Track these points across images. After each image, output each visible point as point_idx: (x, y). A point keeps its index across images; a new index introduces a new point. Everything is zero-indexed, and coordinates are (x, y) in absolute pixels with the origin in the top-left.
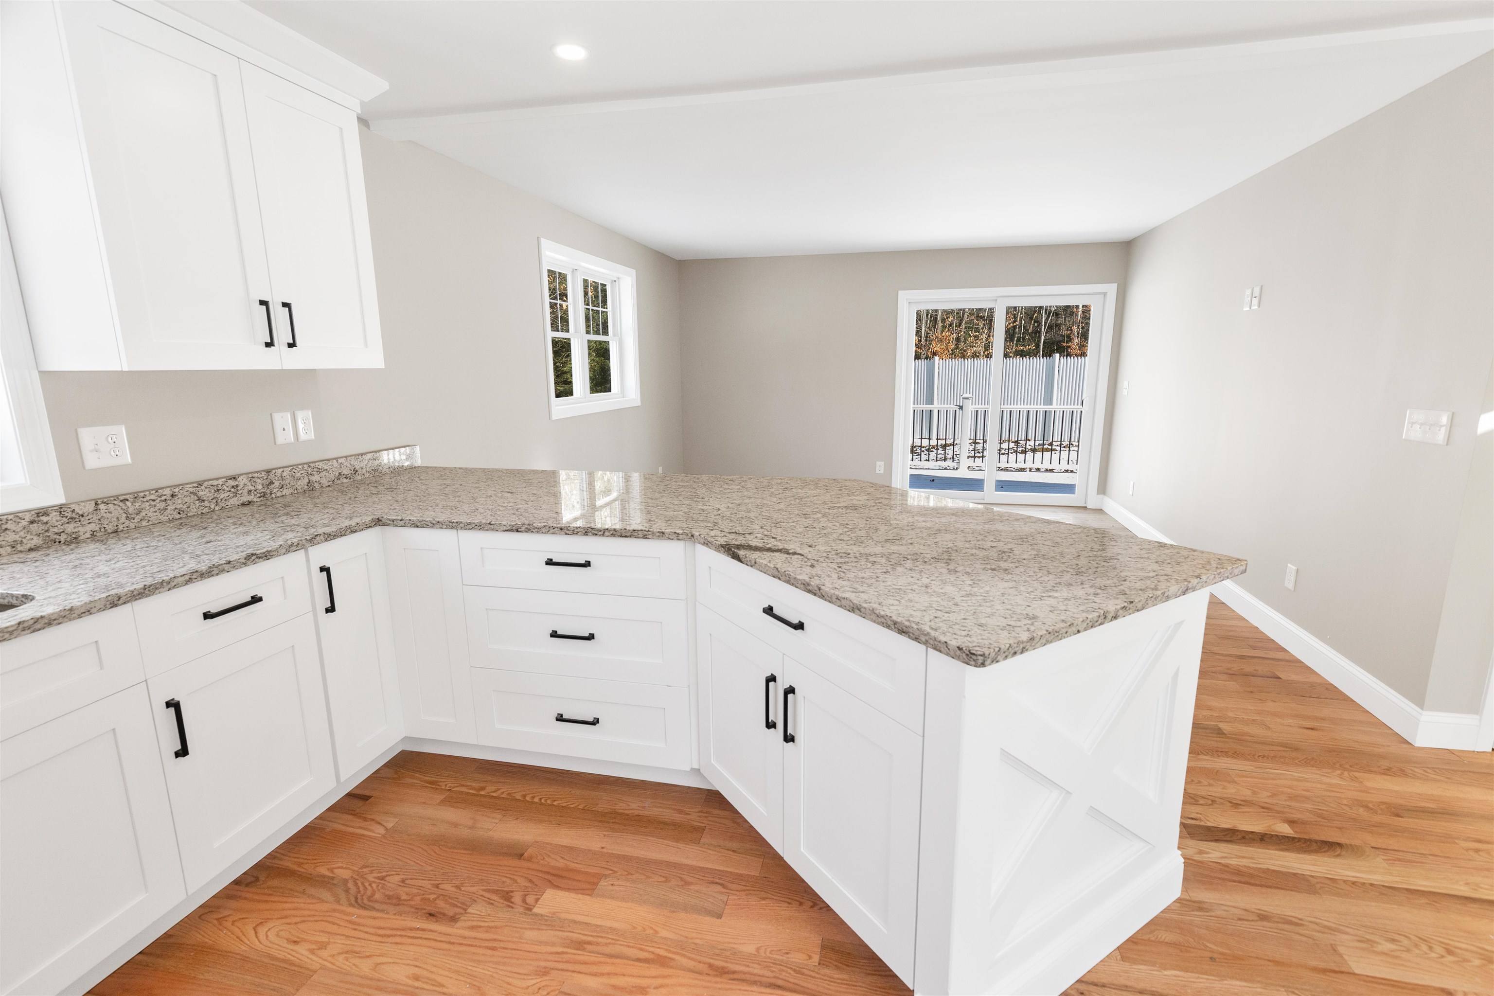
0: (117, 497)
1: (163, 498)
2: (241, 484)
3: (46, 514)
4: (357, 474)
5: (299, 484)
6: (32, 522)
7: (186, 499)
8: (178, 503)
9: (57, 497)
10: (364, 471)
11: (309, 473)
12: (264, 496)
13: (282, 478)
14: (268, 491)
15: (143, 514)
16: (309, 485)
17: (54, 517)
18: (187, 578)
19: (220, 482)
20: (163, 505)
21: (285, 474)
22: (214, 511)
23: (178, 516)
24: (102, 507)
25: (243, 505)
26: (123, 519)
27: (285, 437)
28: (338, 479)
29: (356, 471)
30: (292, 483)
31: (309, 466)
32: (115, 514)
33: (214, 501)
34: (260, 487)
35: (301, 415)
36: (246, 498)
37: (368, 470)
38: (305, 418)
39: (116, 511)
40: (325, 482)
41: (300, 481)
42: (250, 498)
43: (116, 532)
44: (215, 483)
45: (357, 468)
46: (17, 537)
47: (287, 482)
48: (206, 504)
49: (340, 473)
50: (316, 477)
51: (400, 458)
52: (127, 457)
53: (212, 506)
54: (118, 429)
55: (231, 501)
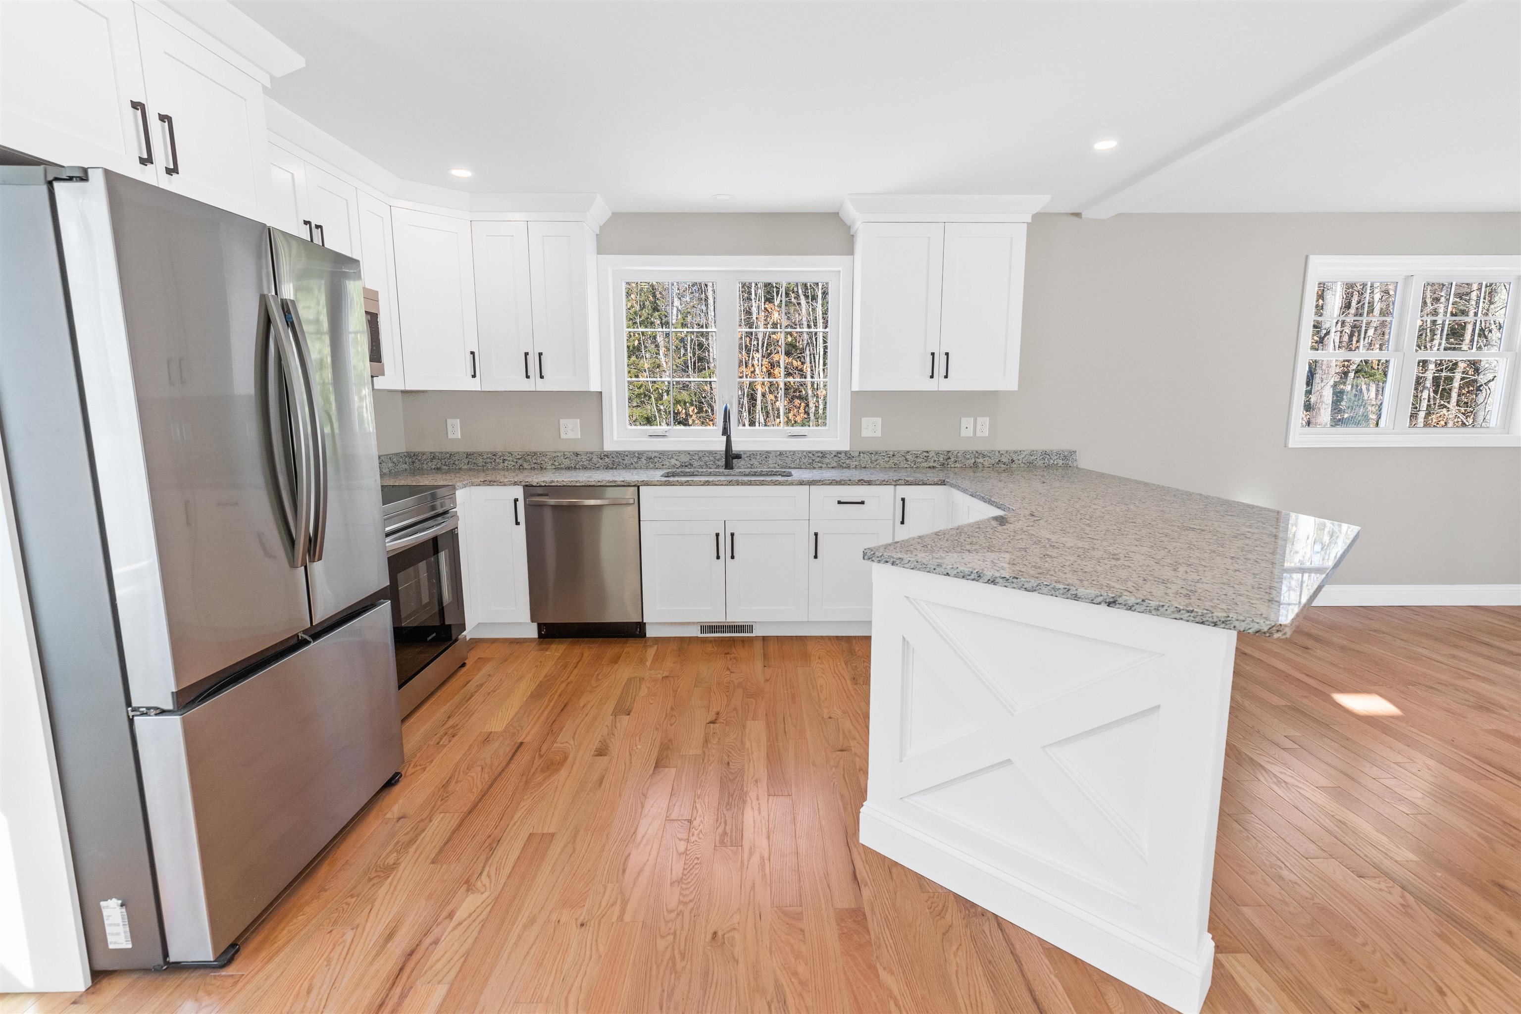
0: (868, 452)
1: (889, 456)
2: (931, 456)
3: (840, 453)
4: (1014, 463)
5: (968, 462)
6: (835, 456)
7: (900, 459)
8: (895, 460)
9: (846, 448)
10: (1020, 462)
11: (977, 457)
12: (943, 465)
13: (957, 457)
14: (946, 463)
15: (878, 462)
16: (975, 464)
17: (842, 456)
18: (830, 481)
19: (919, 453)
20: (888, 459)
21: (959, 454)
23: (894, 466)
24: (862, 455)
25: (929, 467)
26: (869, 463)
27: (966, 433)
28: (998, 464)
29: (1013, 461)
30: (962, 461)
31: (977, 452)
32: (866, 459)
33: (914, 462)
34: (942, 460)
35: (979, 420)
36: (931, 464)
37: (1024, 461)
38: (984, 423)
39: (867, 458)
40: (986, 464)
42: (935, 465)
43: (865, 468)
44: (916, 453)
45: (1015, 459)
46: (829, 461)
47: (960, 460)
48: (909, 463)
49: (999, 461)
50: (981, 460)
51: (1056, 457)
52: (879, 434)
53: (912, 465)
54: (879, 420)
55: (923, 464)
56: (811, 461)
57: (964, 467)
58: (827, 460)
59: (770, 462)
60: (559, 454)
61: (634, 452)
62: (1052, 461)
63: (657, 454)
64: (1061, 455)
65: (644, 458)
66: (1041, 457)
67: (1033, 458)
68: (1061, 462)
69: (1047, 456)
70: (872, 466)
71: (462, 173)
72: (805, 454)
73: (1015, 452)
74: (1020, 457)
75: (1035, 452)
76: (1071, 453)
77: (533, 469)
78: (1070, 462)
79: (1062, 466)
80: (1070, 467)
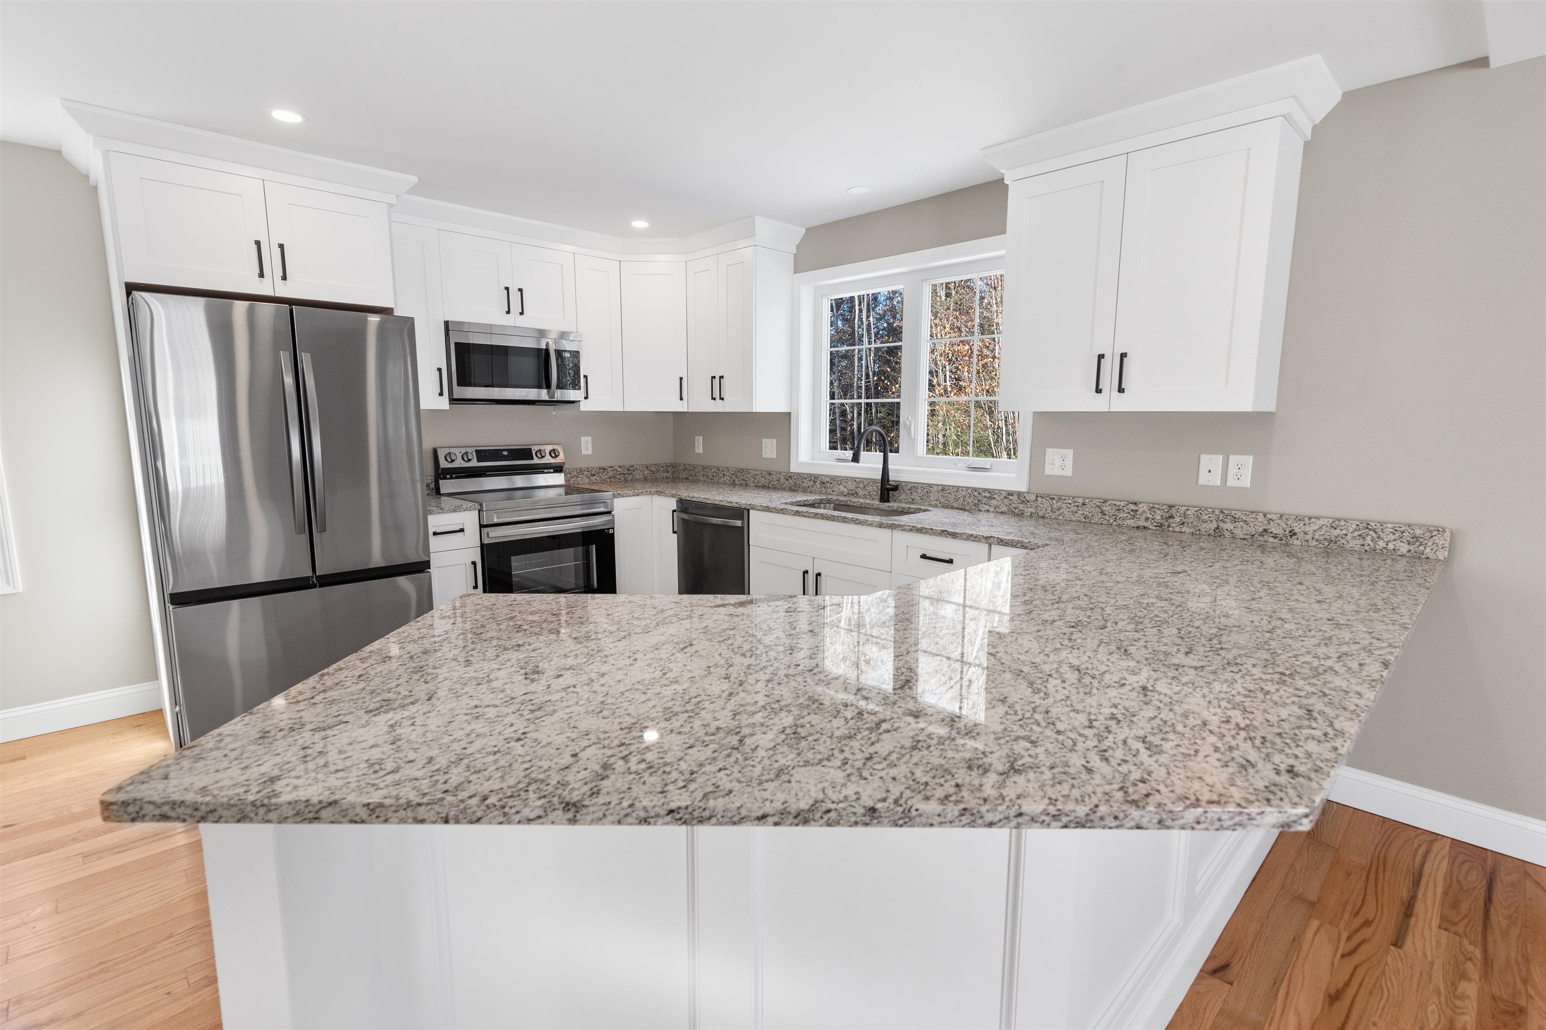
0: (1049, 495)
1: (1077, 504)
2: (1141, 511)
3: (1012, 495)
4: (1295, 537)
5: (1203, 526)
6: (1006, 498)
7: (1092, 510)
8: (1086, 510)
9: (1022, 488)
11: (1221, 518)
12: (1160, 527)
13: (1185, 515)
14: (1166, 524)
15: (1061, 511)
16: (1217, 531)
17: (1015, 498)
19: (1122, 504)
20: (1076, 509)
21: (1189, 512)
22: (1111, 524)
24: (1039, 499)
25: (1138, 528)
26: (1049, 511)
27: (1211, 479)
28: (1262, 535)
29: (1293, 534)
30: (1195, 523)
31: (1222, 512)
32: (1045, 506)
33: (1114, 517)
34: (1159, 518)
35: (1234, 459)
36: (1142, 523)
37: (1316, 537)
38: (1242, 463)
40: (1239, 533)
41: (1206, 524)
42: (1146, 524)
43: (1043, 517)
44: (1118, 503)
45: (1297, 530)
46: (998, 503)
47: (1190, 521)
48: (1107, 517)
49: (1265, 530)
50: (1229, 526)
51: (1392, 537)
52: (1068, 472)
53: (1111, 521)
54: (1069, 453)
55: (1128, 521)
56: (976, 501)
57: (1197, 535)
58: (994, 502)
59: (932, 498)
60: (758, 473)
61: (811, 475)
62: (1382, 544)
63: (828, 479)
64: (1406, 534)
65: (818, 482)
66: (1356, 533)
67: (1338, 532)
68: (1404, 548)
69: (1371, 533)
70: (1053, 517)
71: (640, 224)
72: (969, 491)
73: (1299, 518)
74: (1307, 529)
75: (1342, 523)
76: (1431, 532)
77: (741, 484)
78: (1428, 550)
79: (1408, 555)
80: (1428, 558)
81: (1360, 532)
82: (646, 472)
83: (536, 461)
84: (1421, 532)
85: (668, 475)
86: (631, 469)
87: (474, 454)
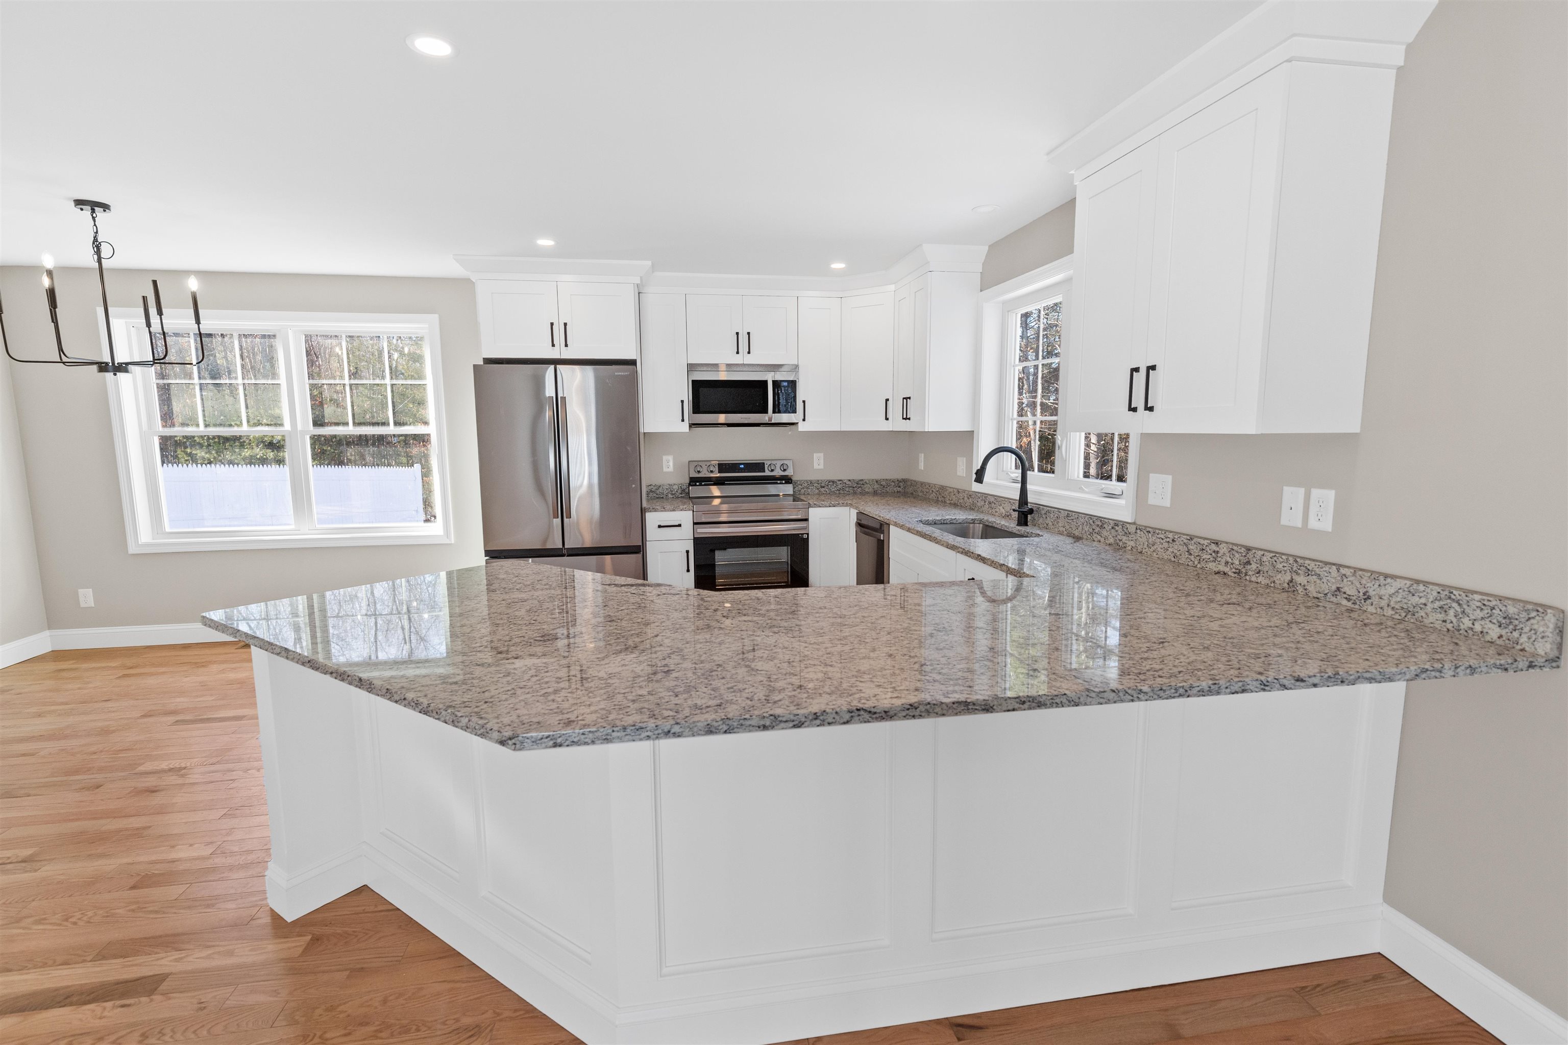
1: (1168, 540)
2: (1221, 552)
4: (1369, 602)
5: (1278, 577)
7: (1181, 548)
8: (1176, 548)
9: (1130, 518)
10: (1383, 603)
11: (1295, 569)
12: (1238, 574)
13: (1261, 562)
14: (1244, 571)
15: (1155, 547)
16: (1291, 584)
17: (1120, 529)
19: (1206, 542)
20: (1166, 545)
21: (1264, 559)
22: (1196, 567)
24: (1139, 531)
25: (1218, 573)
26: (1145, 546)
27: (1291, 517)
28: (1334, 595)
29: (1367, 597)
30: (1270, 573)
31: (1296, 561)
32: (1143, 539)
33: (1198, 558)
34: (1237, 562)
35: (1316, 493)
36: (1222, 568)
37: (1393, 604)
38: (1325, 497)
40: (1312, 589)
41: (1280, 575)
42: (1227, 570)
44: (1202, 541)
45: (1371, 593)
46: (1107, 534)
47: (1265, 569)
48: (1192, 557)
49: (1338, 589)
50: (1302, 579)
51: (1479, 614)
52: (1166, 502)
53: (1196, 563)
54: (1170, 480)
55: (1210, 564)
56: (1091, 530)
57: (1272, 587)
58: (1104, 533)
59: (1060, 525)
62: (1467, 623)
64: (1496, 612)
66: (1437, 604)
67: (1415, 600)
68: (1494, 632)
69: (1455, 605)
73: (1375, 575)
74: (1382, 591)
75: (1422, 588)
76: (1528, 611)
78: (1524, 639)
79: (1499, 642)
80: (1523, 650)
81: (1442, 603)
82: (876, 486)
83: (767, 473)
84: (1516, 610)
85: (899, 489)
86: (860, 483)
87: (717, 467)
